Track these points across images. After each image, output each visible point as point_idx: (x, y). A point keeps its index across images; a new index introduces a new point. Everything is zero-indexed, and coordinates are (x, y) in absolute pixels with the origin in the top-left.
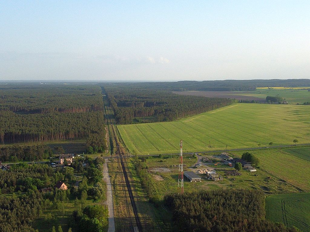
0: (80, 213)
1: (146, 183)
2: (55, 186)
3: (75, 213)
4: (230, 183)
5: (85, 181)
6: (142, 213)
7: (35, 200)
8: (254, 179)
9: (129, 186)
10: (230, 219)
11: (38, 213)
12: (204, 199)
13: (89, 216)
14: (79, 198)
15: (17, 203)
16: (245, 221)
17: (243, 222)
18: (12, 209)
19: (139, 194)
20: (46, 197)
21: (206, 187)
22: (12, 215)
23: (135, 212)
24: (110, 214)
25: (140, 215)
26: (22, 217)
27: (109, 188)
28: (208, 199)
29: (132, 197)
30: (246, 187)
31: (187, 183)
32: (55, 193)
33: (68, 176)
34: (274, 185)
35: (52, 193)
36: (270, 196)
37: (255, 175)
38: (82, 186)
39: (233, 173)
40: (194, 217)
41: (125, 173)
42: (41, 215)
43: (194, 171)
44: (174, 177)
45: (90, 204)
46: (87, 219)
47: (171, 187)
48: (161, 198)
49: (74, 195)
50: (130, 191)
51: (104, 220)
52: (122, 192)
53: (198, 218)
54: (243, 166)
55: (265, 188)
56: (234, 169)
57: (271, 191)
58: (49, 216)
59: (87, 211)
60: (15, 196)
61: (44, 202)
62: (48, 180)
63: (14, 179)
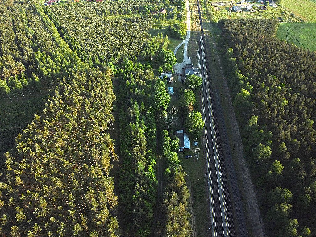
0: (172, 27)
1: (209, 12)
2: (160, 11)
3: (170, 27)
4: (259, 14)
5: (176, 8)
6: (205, 29)
7: (149, 18)
8: (275, 12)
9: (199, 13)
10: (255, 35)
11: (150, 25)
12: (241, 23)
14: (172, 19)
15: (140, 19)
16: (263, 38)
17: (262, 38)
18: (137, 23)
19: (205, 18)
20: (155, 17)
21: (244, 16)
22: (138, 26)
23: (202, 28)
24: (188, 29)
25: (204, 30)
26: (142, 27)
27: (189, 13)
28: (244, 24)
29: (201, 20)
30: (268, 17)
31: (233, 13)
32: (159, 15)
33: (167, 6)
34: (286, 17)
35: (158, 15)
36: (282, 24)
37: (276, 10)
38: (174, 11)
39: (263, 8)
40: (234, 33)
41: (198, 5)
42: (152, 27)
43: (239, 5)
44: (226, 9)
45: (177, 22)
46: (176, 30)
47: (224, 15)
48: (217, 21)
49: (170, 17)
50: (200, 16)
51: (185, 32)
52: (196, 16)
53: (236, 34)
54: (270, 4)
55: (280, 18)
56: (264, 5)
57: (283, 21)
58: (156, 28)
59: (176, 26)
60: (139, 15)
61: (154, 20)
62: (156, 7)
63: (138, 6)
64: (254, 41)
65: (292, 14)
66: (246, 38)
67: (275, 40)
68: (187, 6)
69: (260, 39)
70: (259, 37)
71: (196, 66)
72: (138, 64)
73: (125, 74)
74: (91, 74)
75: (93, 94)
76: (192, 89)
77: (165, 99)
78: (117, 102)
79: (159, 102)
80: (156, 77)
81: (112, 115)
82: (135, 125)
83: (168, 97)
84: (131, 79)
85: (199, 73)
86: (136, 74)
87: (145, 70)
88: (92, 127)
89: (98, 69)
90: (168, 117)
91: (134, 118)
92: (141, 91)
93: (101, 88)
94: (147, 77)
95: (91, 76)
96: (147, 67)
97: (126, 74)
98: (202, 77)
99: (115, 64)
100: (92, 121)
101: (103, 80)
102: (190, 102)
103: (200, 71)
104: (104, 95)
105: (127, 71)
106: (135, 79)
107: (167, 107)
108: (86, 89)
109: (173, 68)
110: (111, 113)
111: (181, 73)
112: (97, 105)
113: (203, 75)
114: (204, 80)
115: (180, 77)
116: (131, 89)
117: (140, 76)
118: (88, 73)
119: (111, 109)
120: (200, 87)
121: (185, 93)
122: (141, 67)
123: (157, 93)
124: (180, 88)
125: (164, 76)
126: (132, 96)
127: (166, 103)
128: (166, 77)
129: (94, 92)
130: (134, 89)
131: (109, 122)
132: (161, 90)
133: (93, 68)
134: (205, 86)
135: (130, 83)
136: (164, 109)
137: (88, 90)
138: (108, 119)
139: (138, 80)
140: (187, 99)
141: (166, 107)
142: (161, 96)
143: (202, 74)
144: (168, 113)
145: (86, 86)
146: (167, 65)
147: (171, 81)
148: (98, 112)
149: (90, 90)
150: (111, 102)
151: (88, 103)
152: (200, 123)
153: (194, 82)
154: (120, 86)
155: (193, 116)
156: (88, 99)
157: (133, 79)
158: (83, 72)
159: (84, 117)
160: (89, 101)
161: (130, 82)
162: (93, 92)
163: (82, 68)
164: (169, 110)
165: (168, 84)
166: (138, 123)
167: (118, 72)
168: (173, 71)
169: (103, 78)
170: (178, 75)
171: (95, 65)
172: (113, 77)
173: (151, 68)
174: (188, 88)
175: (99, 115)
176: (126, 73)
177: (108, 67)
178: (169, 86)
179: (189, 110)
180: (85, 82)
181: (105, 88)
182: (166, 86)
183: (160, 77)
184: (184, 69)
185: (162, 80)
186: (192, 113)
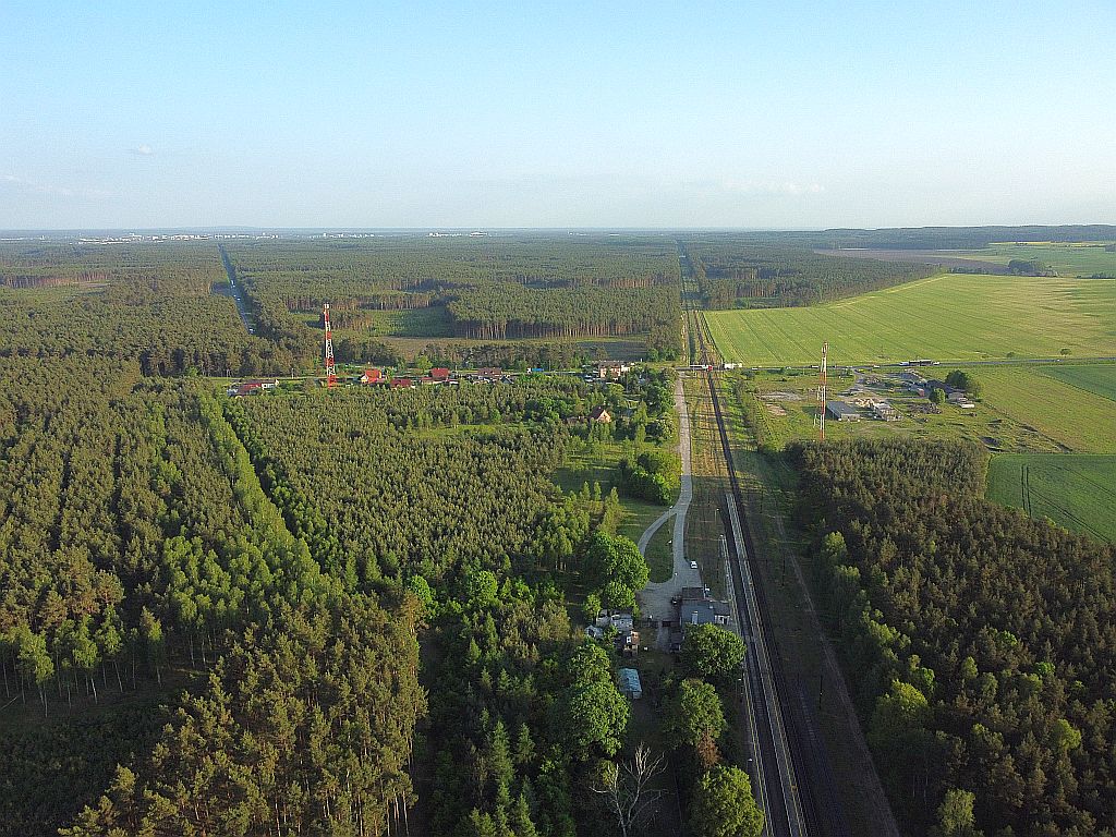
0: (632, 464)
1: (752, 418)
2: (591, 415)
3: (623, 463)
4: (918, 427)
5: (643, 408)
6: (741, 470)
7: (557, 437)
8: (967, 421)
9: (720, 422)
10: (913, 492)
11: (560, 458)
12: (862, 453)
13: (648, 470)
14: (632, 438)
15: (526, 439)
16: (943, 501)
17: (938, 500)
18: (518, 449)
19: (738, 437)
20: (575, 432)
21: (870, 432)
22: (518, 458)
23: (731, 469)
24: (685, 470)
25: (738, 474)
26: (534, 462)
27: (685, 422)
28: (871, 455)
29: (725, 441)
30: (950, 436)
31: (831, 422)
32: (589, 427)
33: (613, 400)
34: (1008, 436)
35: (585, 426)
36: (998, 457)
37: (971, 415)
38: (637, 417)
39: (925, 408)
40: (842, 485)
41: (715, 398)
42: (566, 463)
43: (848, 400)
44: (806, 410)
45: (650, 448)
46: (644, 473)
47: (800, 429)
48: (780, 446)
49: (623, 433)
50: (722, 431)
51: (673, 478)
52: (709, 432)
53: (848, 486)
54: (947, 397)
55: (990, 440)
56: (927, 401)
57: (1002, 447)
58: (579, 465)
59: (644, 460)
60: (523, 427)
61: (571, 440)
62: (580, 403)
63: (523, 401)
64: (914, 509)
65: (1026, 428)
66: (885, 499)
67: (986, 510)
68: (680, 401)
69: (932, 504)
70: (930, 499)
71: (720, 593)
72: (513, 583)
73: (466, 619)
74: (345, 617)
75: (346, 689)
76: (709, 679)
77: (610, 717)
78: (430, 723)
79: (588, 725)
80: (578, 629)
81: (406, 776)
82: (493, 820)
83: (622, 707)
84: (487, 636)
85: (733, 617)
86: (505, 619)
87: (538, 605)
88: (325, 823)
89: (375, 599)
90: (622, 788)
91: (492, 788)
92: (522, 681)
93: (377, 669)
94: (544, 632)
95: (345, 623)
96: (546, 593)
97: (471, 619)
98: (743, 634)
99: (432, 583)
100: (330, 799)
101: (385, 638)
102: (703, 730)
103: (734, 611)
104: (384, 693)
105: (475, 608)
106: (502, 636)
107: (617, 748)
108: (322, 672)
109: (638, 599)
110: (405, 768)
111: (666, 617)
112: (356, 732)
113: (746, 629)
114: (753, 644)
115: (662, 634)
116: (485, 673)
117: (521, 625)
118: (338, 613)
119: (406, 749)
120: (737, 670)
121: (683, 691)
122: (525, 593)
123: (580, 690)
124: (663, 673)
125: (606, 628)
126: (486, 698)
127: (611, 732)
128: (612, 630)
129: (350, 684)
130: (495, 675)
131: (392, 805)
132: (596, 678)
133: (357, 596)
134: (757, 666)
135: (484, 653)
136: (607, 757)
137: (328, 676)
138: (391, 794)
139: (514, 640)
140: (691, 716)
141: (612, 745)
142: (594, 701)
143: (742, 622)
144: (622, 770)
145: (324, 659)
146: (616, 587)
147: (631, 647)
148: (354, 759)
149: (337, 676)
150: (409, 723)
151: (322, 726)
152: (747, 816)
153: (716, 653)
154: (447, 662)
155: (719, 784)
156: (325, 710)
157: (493, 638)
158: (320, 610)
159: (301, 781)
160: (327, 717)
161: (484, 647)
162: (345, 685)
163: (318, 594)
164: (624, 758)
165: (621, 657)
166: (506, 810)
167: (443, 610)
168: (636, 610)
169: (387, 631)
170: (654, 625)
171: (364, 586)
172: (423, 627)
173: (559, 598)
174: (694, 673)
175: (358, 776)
176: (470, 613)
177: (408, 593)
178: (622, 666)
179: (701, 758)
180: (323, 644)
181: (392, 669)
182: (613, 665)
183: (591, 632)
184: (677, 603)
185: (600, 642)
186: (715, 773)
